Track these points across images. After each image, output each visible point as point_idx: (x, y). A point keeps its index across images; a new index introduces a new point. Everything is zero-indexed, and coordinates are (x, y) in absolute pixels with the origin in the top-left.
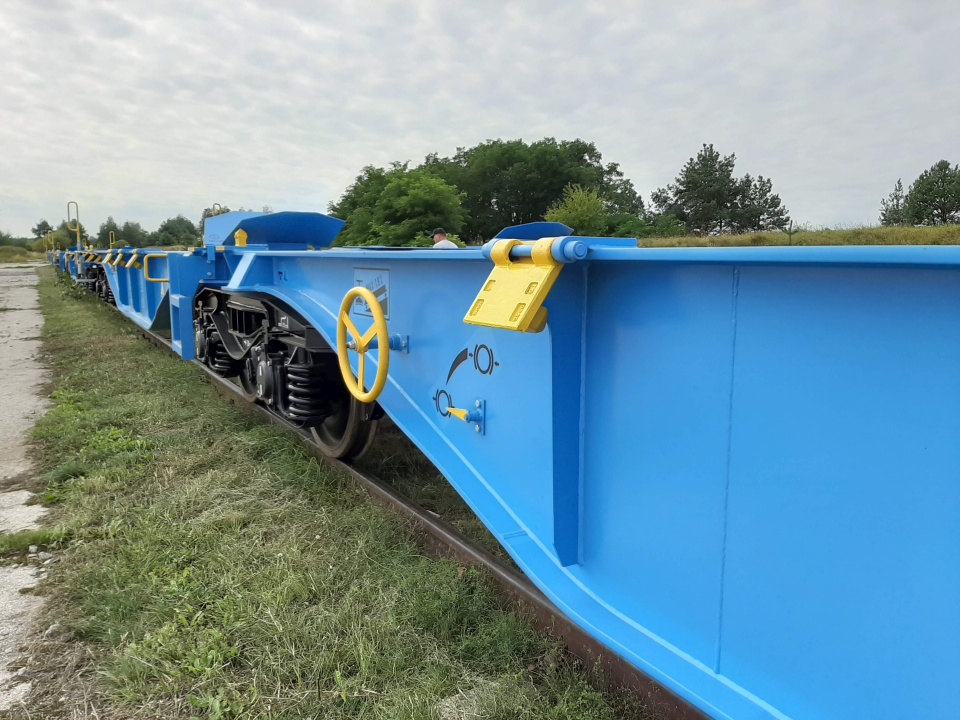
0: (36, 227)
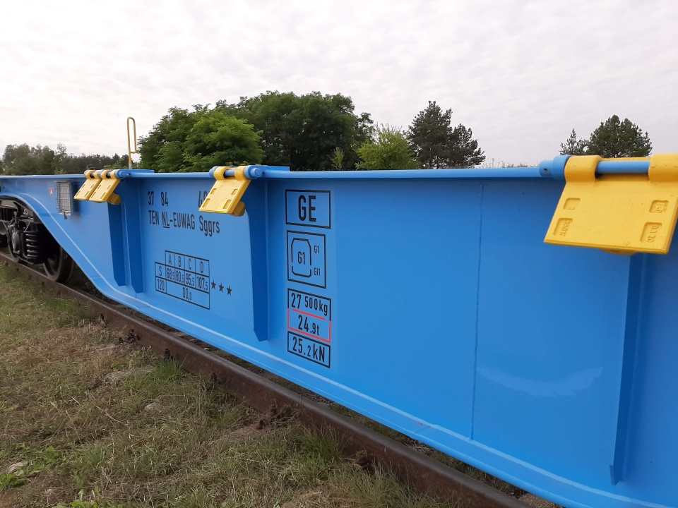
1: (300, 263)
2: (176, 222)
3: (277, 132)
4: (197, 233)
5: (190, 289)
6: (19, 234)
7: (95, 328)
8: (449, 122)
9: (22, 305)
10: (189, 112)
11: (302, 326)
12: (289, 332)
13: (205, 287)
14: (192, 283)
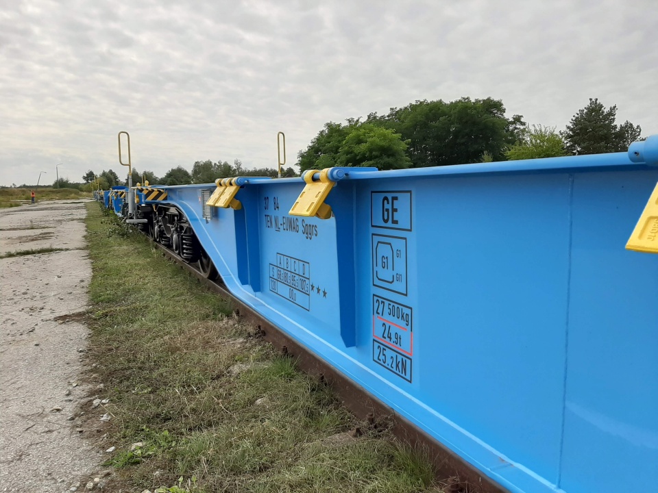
0: (86, 176)
1: (384, 268)
2: (285, 225)
3: (424, 139)
4: (300, 236)
5: (295, 291)
6: (178, 236)
7: (231, 322)
8: (614, 119)
9: (177, 299)
10: (343, 126)
11: (386, 335)
12: (374, 340)
13: (306, 289)
14: (296, 284)
